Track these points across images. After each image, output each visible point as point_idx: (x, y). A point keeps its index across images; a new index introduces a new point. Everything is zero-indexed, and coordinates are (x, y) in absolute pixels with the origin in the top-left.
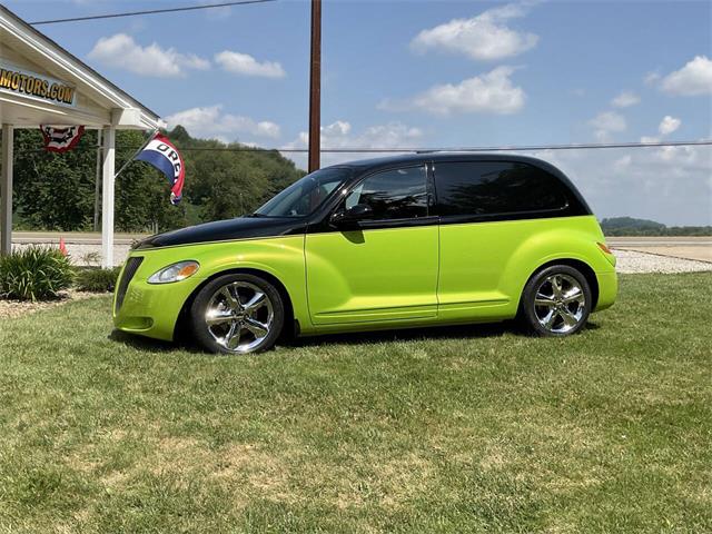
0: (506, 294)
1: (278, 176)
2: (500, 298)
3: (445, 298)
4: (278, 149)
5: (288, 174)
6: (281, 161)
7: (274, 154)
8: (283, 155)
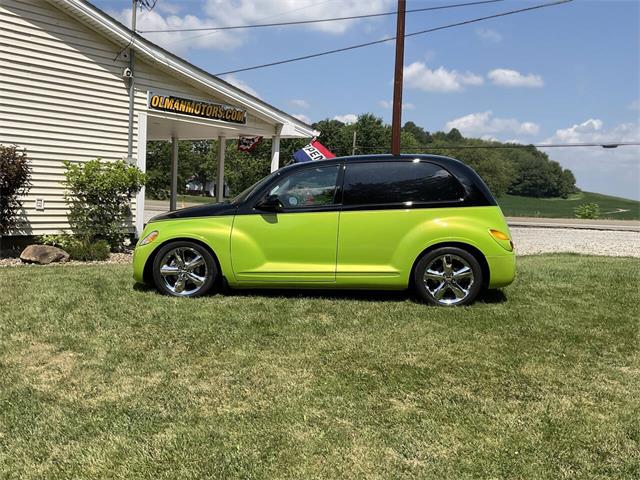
0: (396, 267)
1: (532, 166)
2: (392, 271)
3: (342, 268)
4: (535, 144)
5: (541, 164)
6: (536, 154)
7: (531, 148)
8: (538, 149)
